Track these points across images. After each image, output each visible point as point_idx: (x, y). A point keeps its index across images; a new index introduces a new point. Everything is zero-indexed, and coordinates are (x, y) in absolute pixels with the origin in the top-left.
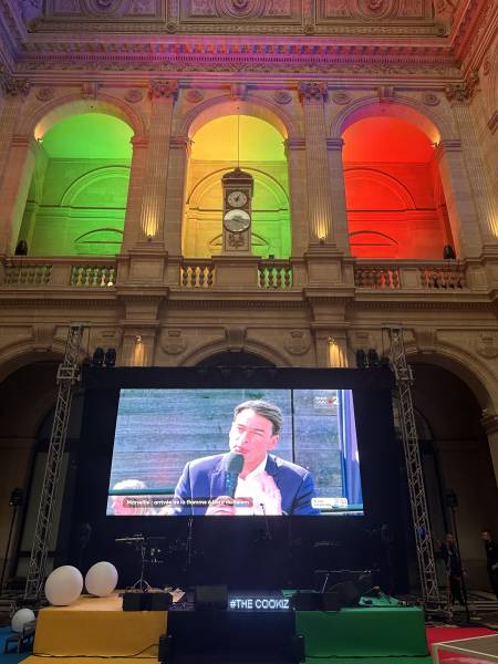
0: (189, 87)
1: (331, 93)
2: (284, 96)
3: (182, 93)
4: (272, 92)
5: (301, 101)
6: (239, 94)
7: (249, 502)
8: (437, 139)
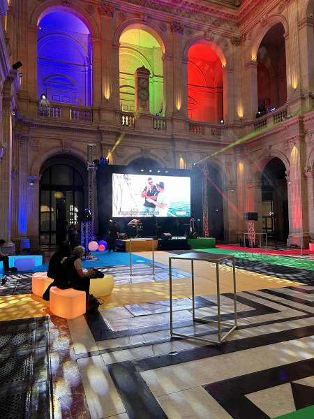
0: (119, 10)
1: (185, 29)
2: (165, 26)
3: (116, 13)
4: (158, 22)
5: (172, 31)
6: (143, 21)
7: (158, 213)
8: (224, 64)
